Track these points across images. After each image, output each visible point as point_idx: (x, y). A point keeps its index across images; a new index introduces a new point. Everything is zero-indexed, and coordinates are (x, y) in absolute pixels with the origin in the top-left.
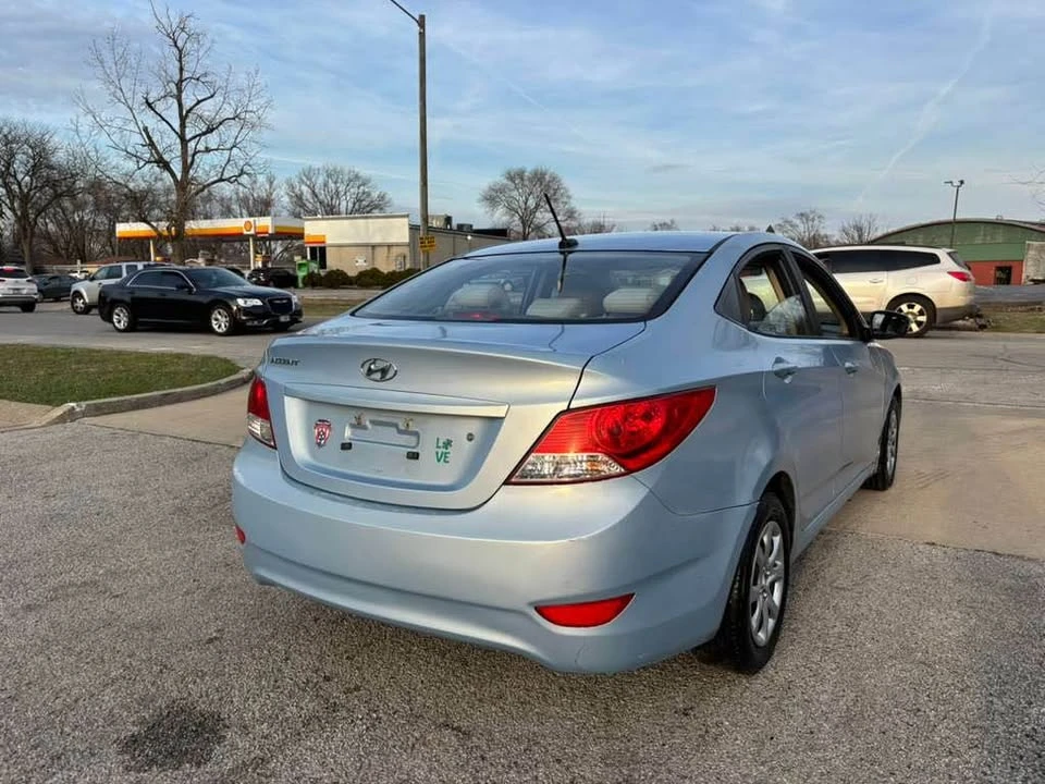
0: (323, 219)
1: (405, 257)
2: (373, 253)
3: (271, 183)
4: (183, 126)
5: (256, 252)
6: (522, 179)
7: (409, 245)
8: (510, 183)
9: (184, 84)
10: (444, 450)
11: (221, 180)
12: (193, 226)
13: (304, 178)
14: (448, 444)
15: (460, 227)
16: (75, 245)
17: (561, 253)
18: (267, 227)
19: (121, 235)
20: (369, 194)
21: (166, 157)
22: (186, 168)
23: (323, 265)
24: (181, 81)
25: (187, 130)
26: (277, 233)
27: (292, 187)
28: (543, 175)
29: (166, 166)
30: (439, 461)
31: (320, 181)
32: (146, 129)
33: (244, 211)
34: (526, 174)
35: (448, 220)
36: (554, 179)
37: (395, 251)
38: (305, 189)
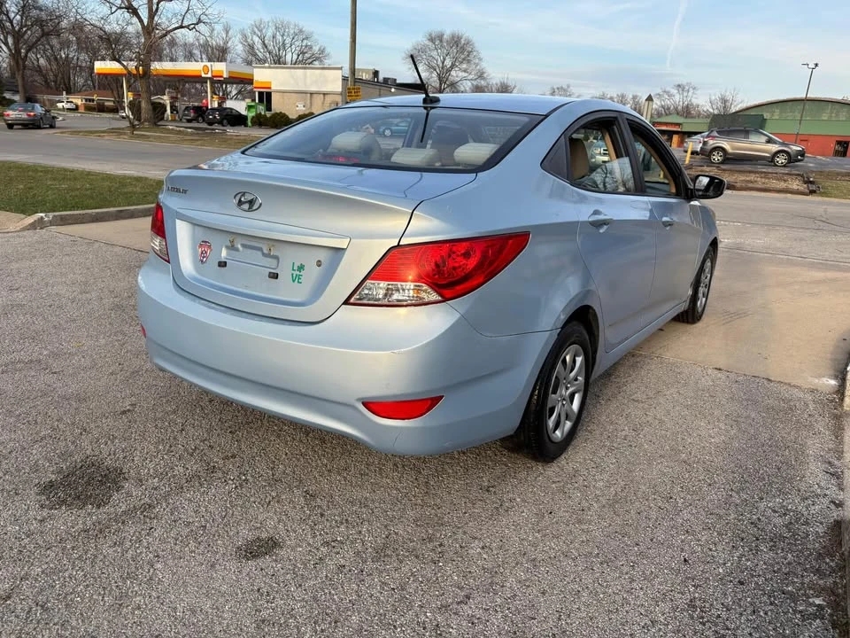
0: (270, 67)
1: (337, 104)
2: (311, 99)
3: (227, 33)
5: (214, 93)
6: (441, 41)
7: (341, 94)
8: (431, 44)
10: (298, 273)
11: (181, 27)
12: (157, 66)
13: (256, 30)
14: (301, 268)
15: (386, 80)
16: (63, 78)
17: (425, 108)
18: (222, 72)
19: (100, 72)
20: (311, 48)
21: (135, 4)
22: (152, 15)
23: (269, 108)
26: (230, 77)
27: (245, 36)
28: (459, 38)
29: (135, 12)
30: (294, 281)
31: (269, 34)
33: (204, 56)
34: (445, 36)
35: (376, 73)
36: (468, 42)
37: (329, 99)
38: (256, 39)
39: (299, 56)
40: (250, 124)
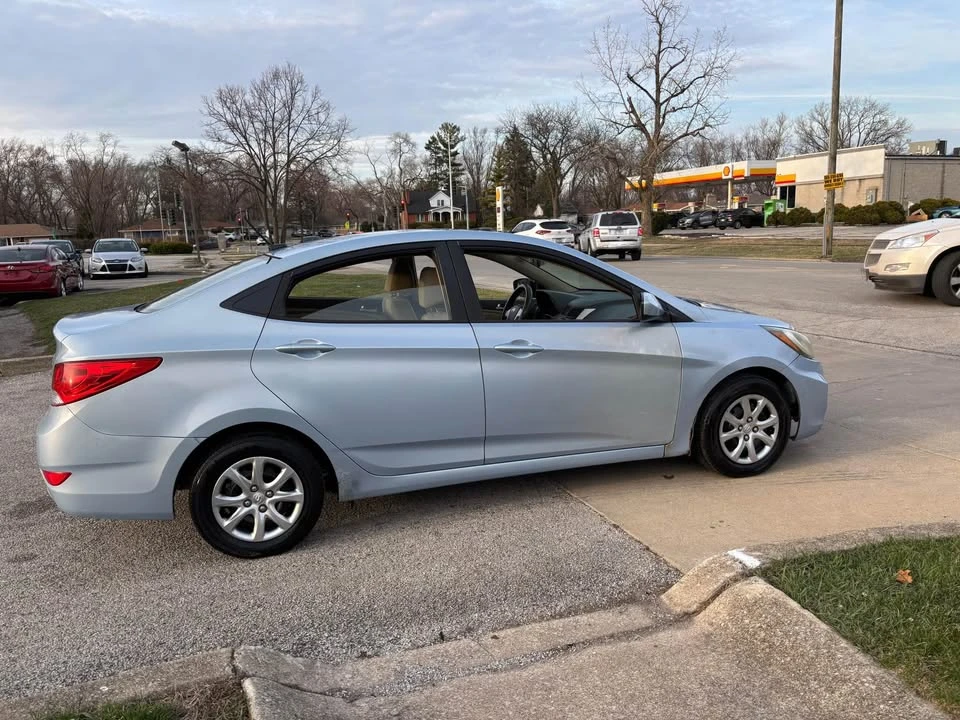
0: (795, 158)
1: (877, 190)
3: (782, 123)
4: (658, 91)
5: (733, 195)
7: (883, 177)
9: (661, 54)
11: (686, 135)
18: (743, 171)
21: (643, 121)
22: (658, 126)
23: (792, 204)
24: (659, 52)
25: (662, 95)
26: (752, 175)
27: (802, 125)
29: (641, 127)
32: (629, 99)
33: (752, 154)
35: (941, 145)
37: (867, 184)
38: (816, 125)
39: (868, 134)
40: (765, 224)
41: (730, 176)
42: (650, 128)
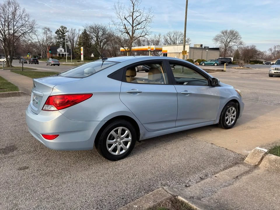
0: (167, 46)
1: (187, 56)
2: (179, 55)
3: (160, 36)
4: (133, 23)
6: (226, 33)
7: (189, 53)
8: (222, 34)
9: (134, 13)
11: (141, 36)
13: (168, 35)
15: (205, 47)
16: (114, 52)
18: (154, 48)
19: (122, 50)
21: (129, 31)
22: (133, 33)
24: (133, 12)
25: (134, 24)
26: (156, 50)
28: (233, 31)
29: (128, 33)
31: (172, 35)
32: (125, 25)
34: (228, 31)
35: (202, 45)
36: (236, 33)
38: (168, 37)
39: (181, 41)
41: (150, 50)
42: (131, 34)
